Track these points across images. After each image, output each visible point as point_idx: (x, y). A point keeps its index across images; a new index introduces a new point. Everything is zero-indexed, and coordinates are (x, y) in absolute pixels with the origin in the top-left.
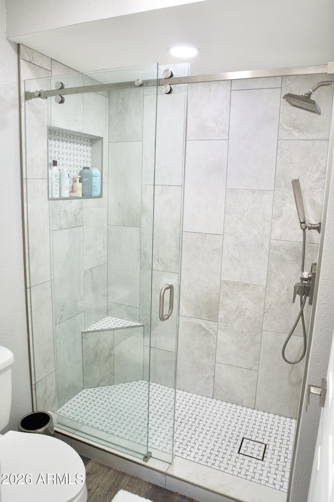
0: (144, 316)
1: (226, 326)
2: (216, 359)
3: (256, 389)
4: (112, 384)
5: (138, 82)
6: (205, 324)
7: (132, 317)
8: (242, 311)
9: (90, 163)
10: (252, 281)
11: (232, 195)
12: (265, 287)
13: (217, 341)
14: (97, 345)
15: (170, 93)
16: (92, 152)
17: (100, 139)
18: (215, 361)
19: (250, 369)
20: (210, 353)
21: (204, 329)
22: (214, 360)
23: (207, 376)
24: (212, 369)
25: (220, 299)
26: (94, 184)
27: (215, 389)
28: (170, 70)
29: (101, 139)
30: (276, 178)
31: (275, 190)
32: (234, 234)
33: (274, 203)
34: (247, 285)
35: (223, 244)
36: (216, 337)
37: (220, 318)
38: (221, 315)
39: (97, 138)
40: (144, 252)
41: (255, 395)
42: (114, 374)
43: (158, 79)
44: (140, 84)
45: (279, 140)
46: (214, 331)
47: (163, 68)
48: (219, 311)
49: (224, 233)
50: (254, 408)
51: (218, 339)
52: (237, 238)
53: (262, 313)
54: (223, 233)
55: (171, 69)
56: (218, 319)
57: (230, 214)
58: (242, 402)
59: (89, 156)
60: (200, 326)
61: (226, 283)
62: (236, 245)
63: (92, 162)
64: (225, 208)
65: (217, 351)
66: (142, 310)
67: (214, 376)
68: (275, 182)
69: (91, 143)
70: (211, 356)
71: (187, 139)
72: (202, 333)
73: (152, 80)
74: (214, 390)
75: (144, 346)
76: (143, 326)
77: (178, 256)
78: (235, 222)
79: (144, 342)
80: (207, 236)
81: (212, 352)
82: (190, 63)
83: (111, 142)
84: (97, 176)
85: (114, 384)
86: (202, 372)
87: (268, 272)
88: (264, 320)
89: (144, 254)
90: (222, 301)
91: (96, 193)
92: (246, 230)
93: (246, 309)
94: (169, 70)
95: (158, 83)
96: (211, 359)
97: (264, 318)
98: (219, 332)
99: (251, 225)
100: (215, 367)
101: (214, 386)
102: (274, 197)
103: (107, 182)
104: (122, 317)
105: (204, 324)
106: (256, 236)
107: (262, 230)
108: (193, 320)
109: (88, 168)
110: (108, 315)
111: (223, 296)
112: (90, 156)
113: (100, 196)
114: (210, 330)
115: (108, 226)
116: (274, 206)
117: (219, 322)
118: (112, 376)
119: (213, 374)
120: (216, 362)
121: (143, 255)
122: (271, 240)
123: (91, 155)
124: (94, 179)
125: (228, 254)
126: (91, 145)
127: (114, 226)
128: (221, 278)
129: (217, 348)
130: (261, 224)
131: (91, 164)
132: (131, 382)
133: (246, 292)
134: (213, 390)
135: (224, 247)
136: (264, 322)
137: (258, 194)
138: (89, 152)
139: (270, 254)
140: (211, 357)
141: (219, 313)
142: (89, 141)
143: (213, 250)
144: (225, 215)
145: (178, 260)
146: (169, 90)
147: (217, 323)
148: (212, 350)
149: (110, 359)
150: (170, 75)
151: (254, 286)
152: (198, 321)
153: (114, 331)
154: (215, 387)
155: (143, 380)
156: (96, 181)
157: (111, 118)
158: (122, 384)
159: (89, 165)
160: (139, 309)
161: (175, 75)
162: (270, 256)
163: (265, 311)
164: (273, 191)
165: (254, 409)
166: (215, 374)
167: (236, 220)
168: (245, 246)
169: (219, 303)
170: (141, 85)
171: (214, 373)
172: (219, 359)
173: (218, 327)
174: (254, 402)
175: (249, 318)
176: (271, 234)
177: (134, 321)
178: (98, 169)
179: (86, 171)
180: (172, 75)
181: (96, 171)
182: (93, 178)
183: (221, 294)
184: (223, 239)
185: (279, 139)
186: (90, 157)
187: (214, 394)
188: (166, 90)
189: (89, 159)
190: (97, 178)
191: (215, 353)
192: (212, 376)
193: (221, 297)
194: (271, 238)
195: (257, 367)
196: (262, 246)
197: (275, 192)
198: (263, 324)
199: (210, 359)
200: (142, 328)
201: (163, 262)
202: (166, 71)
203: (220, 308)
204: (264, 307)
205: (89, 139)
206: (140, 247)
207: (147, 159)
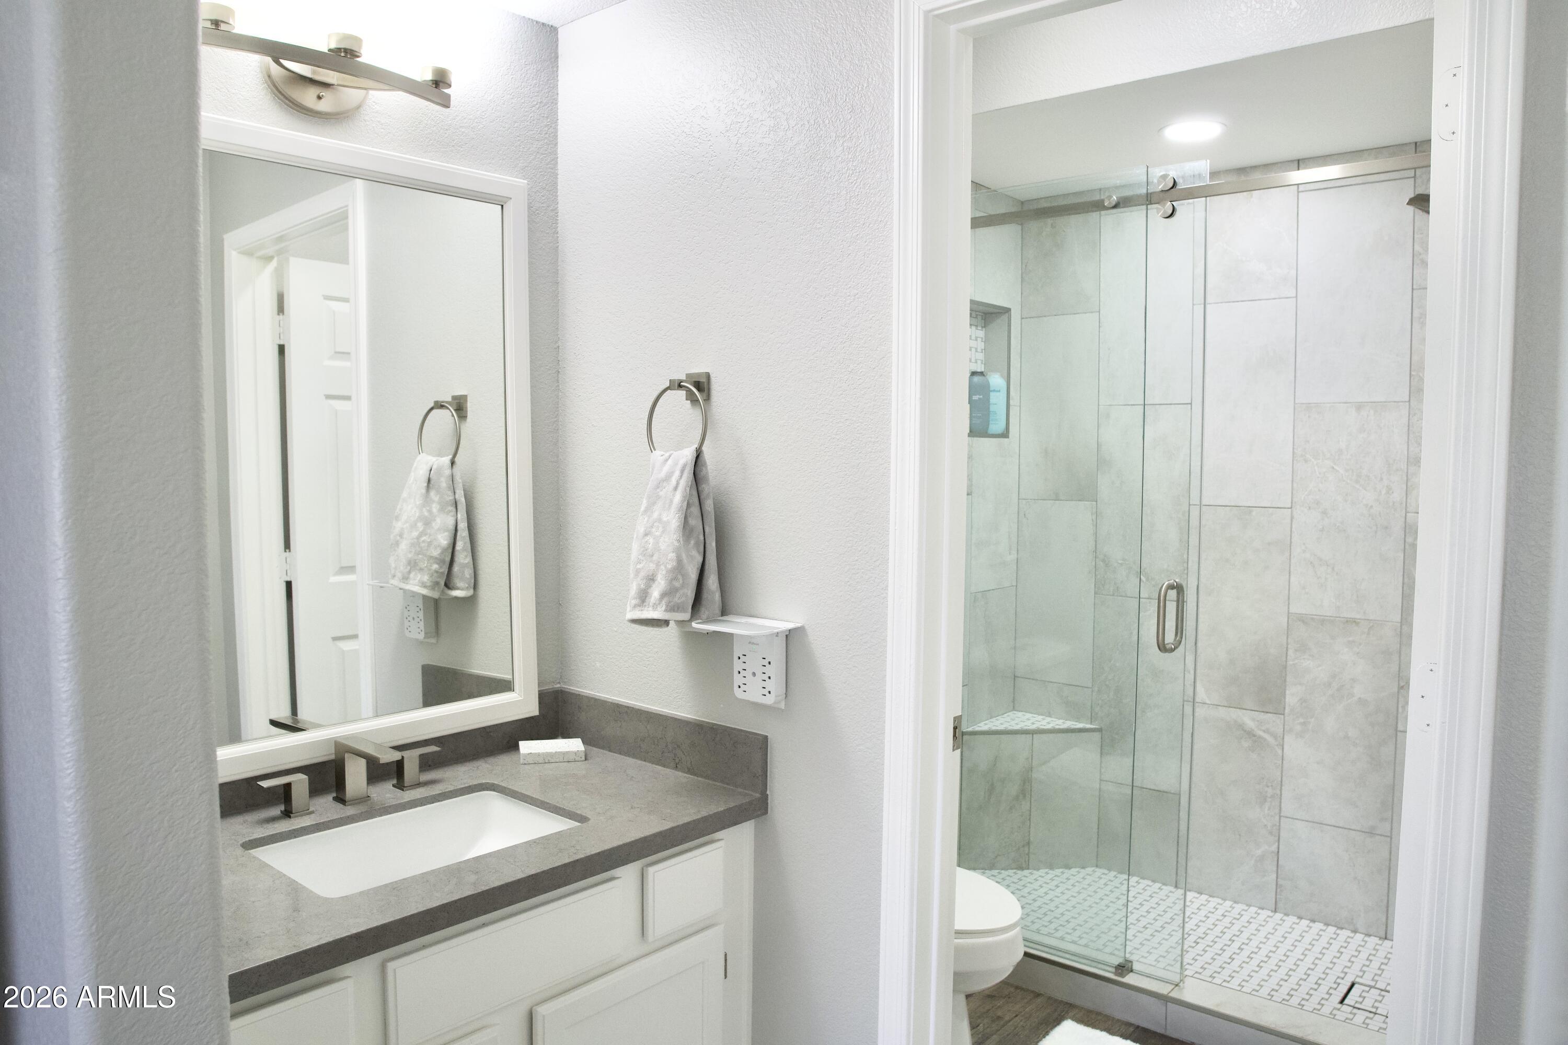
0: (1101, 707)
1: (1304, 724)
2: (1283, 809)
3: (1389, 884)
4: (1024, 866)
5: (1109, 200)
6: (1253, 720)
7: (1073, 709)
8: (1343, 686)
9: (982, 363)
10: (1364, 613)
11: (1309, 417)
12: (1399, 625)
13: (1282, 762)
14: (995, 765)
15: (1171, 215)
16: (986, 340)
17: (1005, 313)
18: (1280, 813)
19: (1371, 833)
20: (1266, 792)
21: (1250, 734)
22: (1277, 811)
23: (1259, 852)
24: (1271, 833)
25: (1288, 657)
26: (992, 408)
27: (1281, 886)
28: (1171, 175)
29: (1007, 311)
30: (1413, 373)
31: (1411, 401)
32: (1317, 504)
33: (1411, 429)
34: (1355, 622)
35: (1291, 528)
36: (1280, 752)
37: (1290, 705)
38: (1292, 698)
39: (998, 311)
40: (1105, 556)
41: (1385, 902)
42: (1029, 843)
43: (1147, 194)
44: (1114, 203)
45: (1416, 289)
46: (1275, 738)
47: (1157, 172)
48: (1287, 688)
49: (1294, 504)
50: (1384, 937)
51: (1284, 755)
52: (1324, 513)
53: (1396, 690)
54: (1292, 503)
55: (1173, 174)
56: (1285, 708)
57: (1306, 461)
58: (1352, 919)
59: (979, 350)
60: (1241, 726)
61: (1303, 619)
62: (1322, 530)
63: (986, 363)
64: (1295, 447)
65: (1283, 788)
66: (1099, 691)
67: (1278, 852)
68: (1412, 383)
69: (983, 321)
70: (1269, 800)
71: (1208, 301)
72: (1246, 744)
73: (1139, 196)
74: (1278, 890)
75: (1101, 780)
76: (1100, 730)
77: (1185, 562)
78: (1318, 477)
79: (1101, 771)
80: (1254, 513)
81: (1270, 791)
82: (1208, 161)
83: (1026, 318)
84: (999, 391)
85: (1028, 869)
86: (1247, 841)
87: (1405, 588)
88: (1400, 706)
89: (1103, 561)
90: (1294, 664)
91: (997, 426)
92: (1347, 495)
93: (1353, 680)
94: (1169, 175)
95: (1149, 199)
96: (1269, 809)
97: (1400, 703)
98: (1287, 739)
99: (1357, 482)
100: (1279, 829)
101: (1277, 878)
102: (1411, 416)
103: (1018, 404)
104: (1049, 713)
105: (1248, 720)
106: (1372, 507)
107: (1384, 492)
108: (1222, 713)
109: (982, 374)
110: (1014, 709)
111: (1296, 650)
112: (982, 350)
113: (1005, 435)
114: (1266, 736)
115: (1020, 501)
116: (1411, 436)
117: (1286, 714)
118: (1023, 846)
119: (1274, 848)
120: (1282, 815)
121: (1101, 563)
122: (1407, 514)
123: (983, 348)
124: (994, 398)
125: (1304, 551)
126: (985, 326)
127: (1033, 501)
128: (1290, 608)
129: (1284, 778)
130: (1382, 479)
131: (983, 366)
132: (1068, 867)
133: (1351, 639)
134: (1276, 890)
135: (1293, 535)
136: (1400, 710)
137: (1372, 412)
138: (979, 340)
139: (1407, 547)
140: (1267, 805)
141: (1287, 692)
142: (980, 318)
143: (1269, 544)
144: (1295, 461)
145: (1185, 570)
146: (1170, 212)
147: (1282, 716)
148: (1270, 784)
149: (1021, 805)
150: (1171, 185)
151: (1371, 624)
152: (1235, 714)
153: (1034, 735)
154: (1281, 882)
155: (1097, 866)
156: (997, 401)
157: (1026, 266)
158: (1047, 870)
159: (980, 368)
160: (1091, 689)
161: (1181, 186)
162: (1406, 551)
163: (1402, 684)
164: (1408, 403)
165: (1386, 938)
166: (1280, 846)
167: (1320, 473)
168: (1344, 530)
169: (1285, 667)
170: (1116, 206)
171: (1277, 844)
172: (1288, 807)
173: (1284, 725)
174: (1384, 920)
175: (1362, 702)
176: (1408, 500)
177: (1078, 719)
178: (1002, 376)
179: (976, 379)
180: (1175, 184)
181: (996, 380)
182: (992, 394)
183: (1289, 646)
184: (1292, 518)
185: (1415, 287)
186: (982, 352)
187: (1278, 899)
188: (1165, 212)
189: (981, 356)
190: (998, 394)
191: (1279, 792)
192: (1273, 852)
193: (1291, 652)
194: (1408, 509)
195: (1387, 826)
196: (1386, 528)
197: (1411, 404)
198: (1399, 715)
199: (1267, 808)
200: (1097, 735)
201: (1150, 578)
202: (1164, 177)
203: (1288, 679)
204: (1399, 674)
205: (980, 314)
206: (1094, 546)
207: (1109, 349)
